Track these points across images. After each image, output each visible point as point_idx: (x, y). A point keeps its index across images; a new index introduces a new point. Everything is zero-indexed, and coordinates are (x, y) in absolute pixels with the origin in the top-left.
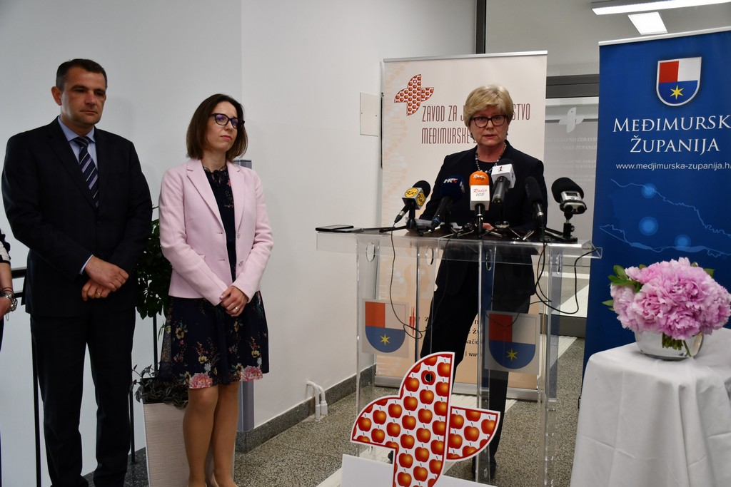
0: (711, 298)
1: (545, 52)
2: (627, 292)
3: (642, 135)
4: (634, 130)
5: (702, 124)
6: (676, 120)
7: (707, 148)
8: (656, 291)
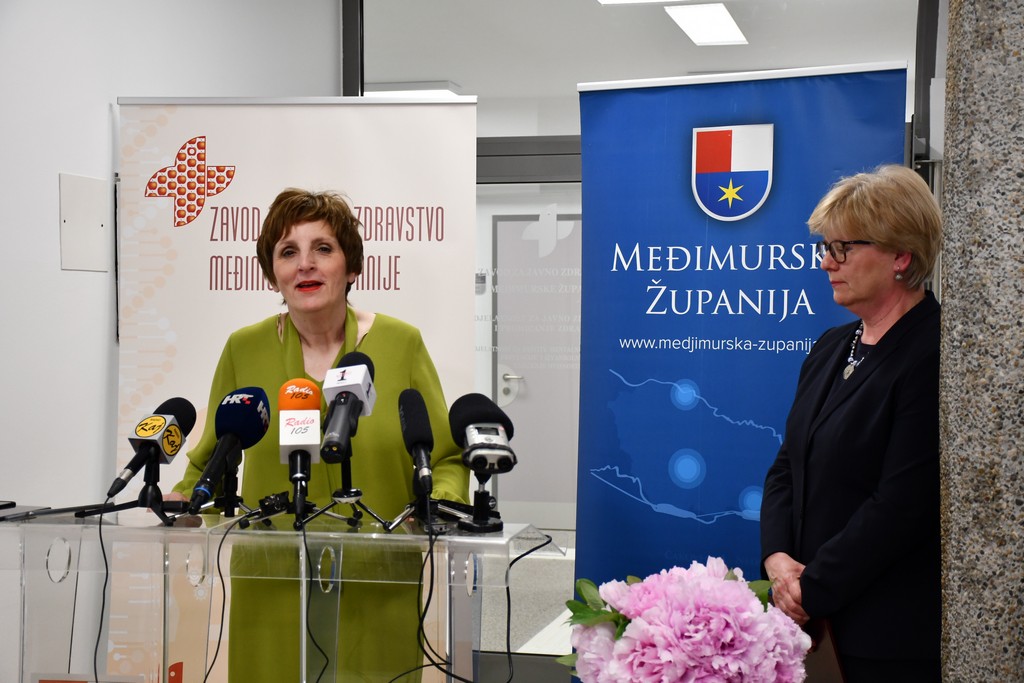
0: (760, 647)
1: (473, 99)
2: (602, 635)
3: (667, 278)
4: (651, 268)
5: (780, 259)
6: (731, 251)
7: (791, 309)
8: (653, 636)
